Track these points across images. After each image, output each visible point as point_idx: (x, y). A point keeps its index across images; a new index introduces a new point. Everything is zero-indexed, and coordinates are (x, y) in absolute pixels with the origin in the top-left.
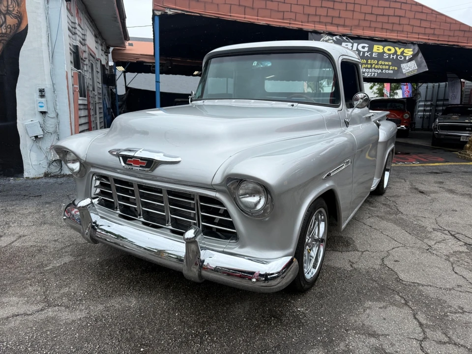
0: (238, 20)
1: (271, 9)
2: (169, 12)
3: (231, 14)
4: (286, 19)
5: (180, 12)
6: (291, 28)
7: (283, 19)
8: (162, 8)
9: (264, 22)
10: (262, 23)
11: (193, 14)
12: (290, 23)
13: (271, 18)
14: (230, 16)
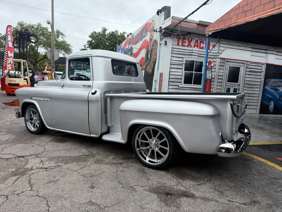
0: (240, 24)
1: (264, 4)
2: (210, 34)
3: (237, 22)
4: (276, 6)
5: (214, 31)
6: (279, 12)
7: (274, 7)
8: (208, 33)
9: (257, 18)
10: (255, 19)
11: (218, 30)
12: (279, 9)
13: (263, 12)
14: (236, 23)
